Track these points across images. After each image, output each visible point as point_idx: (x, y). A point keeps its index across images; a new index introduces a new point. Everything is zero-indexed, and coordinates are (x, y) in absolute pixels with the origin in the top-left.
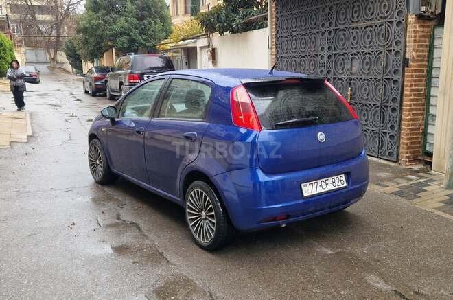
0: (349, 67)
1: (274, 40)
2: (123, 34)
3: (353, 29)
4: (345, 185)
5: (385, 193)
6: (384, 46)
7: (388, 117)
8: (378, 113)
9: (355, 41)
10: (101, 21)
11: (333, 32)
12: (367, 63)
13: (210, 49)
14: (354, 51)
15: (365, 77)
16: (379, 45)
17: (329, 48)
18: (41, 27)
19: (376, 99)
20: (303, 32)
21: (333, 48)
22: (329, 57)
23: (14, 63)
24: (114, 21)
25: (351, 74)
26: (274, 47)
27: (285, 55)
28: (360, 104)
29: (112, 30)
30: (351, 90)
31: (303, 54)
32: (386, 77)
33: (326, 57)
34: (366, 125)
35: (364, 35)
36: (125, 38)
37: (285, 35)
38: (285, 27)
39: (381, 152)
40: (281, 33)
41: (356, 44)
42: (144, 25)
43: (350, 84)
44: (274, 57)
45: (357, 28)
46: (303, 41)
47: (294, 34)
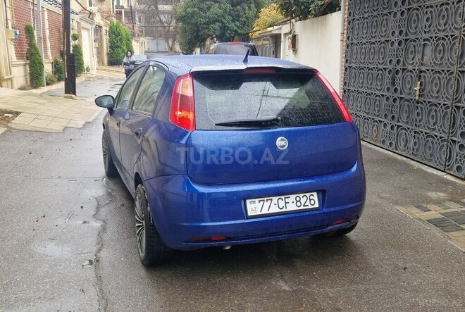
0: (420, 56)
1: (346, 23)
2: (215, 21)
3: (427, 7)
4: (317, 205)
5: (420, 219)
6: (461, 28)
7: (459, 120)
8: (448, 116)
9: (429, 23)
10: (196, 9)
11: (406, 12)
12: (440, 51)
13: (291, 36)
14: (427, 36)
15: (438, 69)
16: (455, 28)
17: (401, 33)
18: (162, 17)
19: (447, 97)
20: (375, 14)
21: (404, 32)
22: (400, 43)
23: (129, 52)
24: (209, 8)
25: (422, 64)
26: (345, 32)
27: (355, 42)
28: (429, 102)
29: (205, 17)
30: (421, 85)
31: (373, 40)
32: (461, 69)
33: (396, 44)
34: (434, 129)
35: (439, 16)
36: (217, 25)
37: (357, 17)
38: (358, 8)
39: (448, 166)
40: (354, 16)
41: (429, 26)
42: (238, 11)
43: (420, 77)
44: (345, 44)
45: (432, 7)
46: (375, 24)
47: (366, 15)
